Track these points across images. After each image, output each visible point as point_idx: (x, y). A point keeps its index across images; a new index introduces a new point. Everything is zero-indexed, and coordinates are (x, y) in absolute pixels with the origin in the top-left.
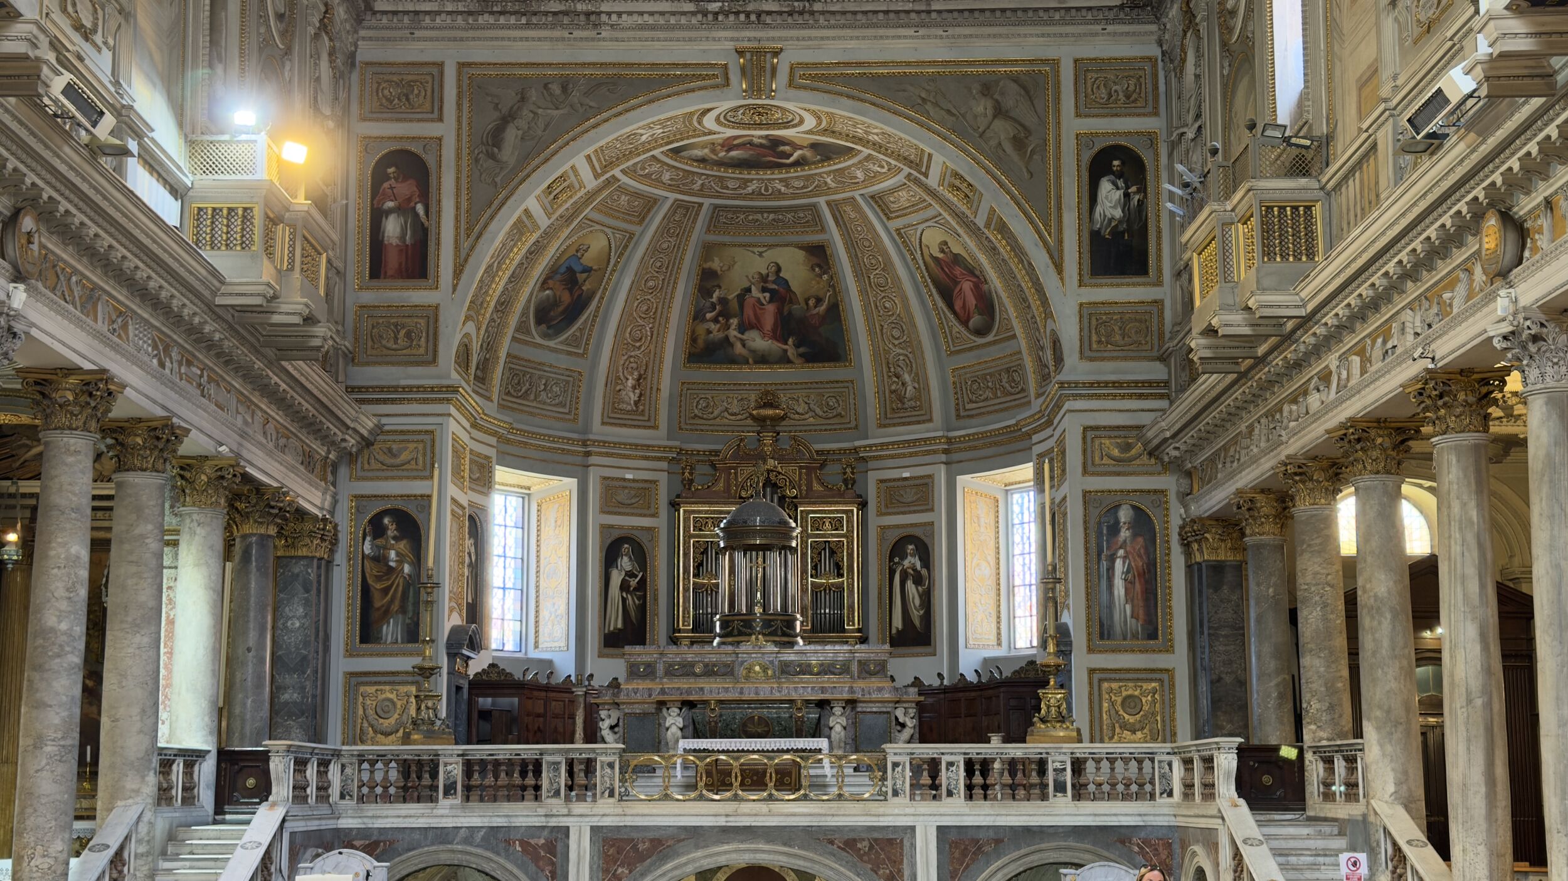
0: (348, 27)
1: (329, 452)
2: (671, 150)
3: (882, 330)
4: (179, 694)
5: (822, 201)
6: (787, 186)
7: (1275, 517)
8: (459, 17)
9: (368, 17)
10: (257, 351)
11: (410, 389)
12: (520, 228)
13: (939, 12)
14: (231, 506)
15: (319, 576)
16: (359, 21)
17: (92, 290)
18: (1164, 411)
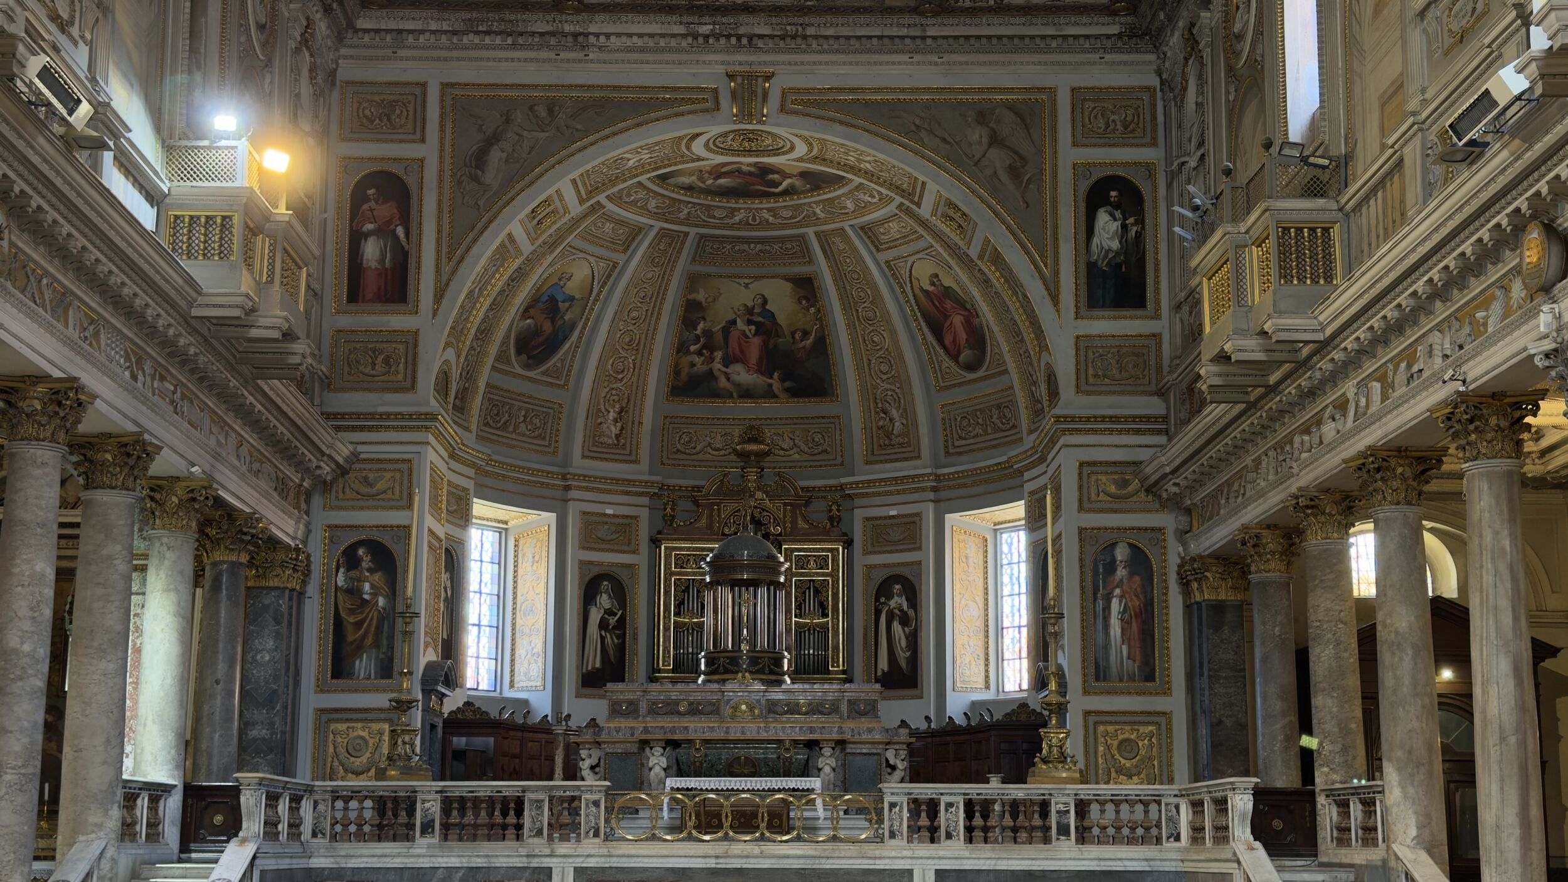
0: (329, 43)
1: (303, 480)
2: (658, 176)
3: (869, 365)
4: (145, 725)
5: (810, 231)
6: (774, 216)
7: (1281, 554)
8: (444, 37)
9: (350, 34)
10: (231, 368)
11: (387, 416)
12: (503, 253)
13: (934, 38)
14: (201, 531)
15: (291, 608)
16: (340, 38)
17: (63, 294)
18: (1162, 447)
